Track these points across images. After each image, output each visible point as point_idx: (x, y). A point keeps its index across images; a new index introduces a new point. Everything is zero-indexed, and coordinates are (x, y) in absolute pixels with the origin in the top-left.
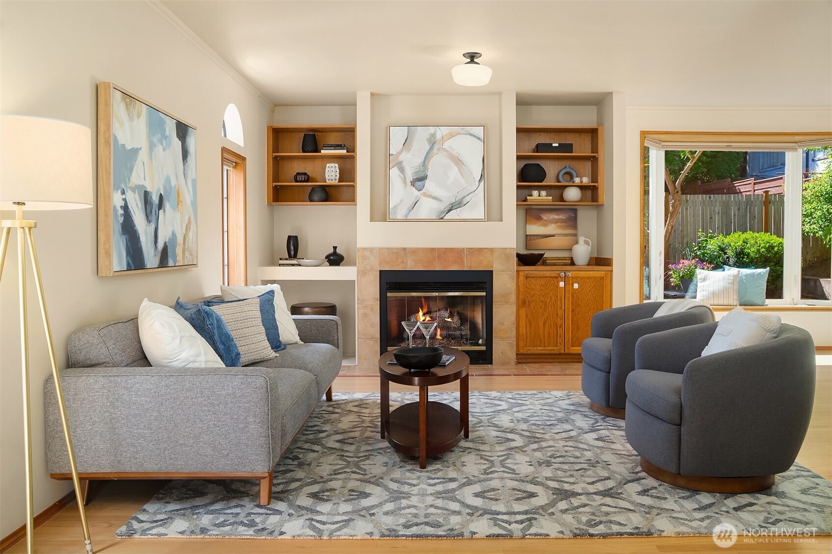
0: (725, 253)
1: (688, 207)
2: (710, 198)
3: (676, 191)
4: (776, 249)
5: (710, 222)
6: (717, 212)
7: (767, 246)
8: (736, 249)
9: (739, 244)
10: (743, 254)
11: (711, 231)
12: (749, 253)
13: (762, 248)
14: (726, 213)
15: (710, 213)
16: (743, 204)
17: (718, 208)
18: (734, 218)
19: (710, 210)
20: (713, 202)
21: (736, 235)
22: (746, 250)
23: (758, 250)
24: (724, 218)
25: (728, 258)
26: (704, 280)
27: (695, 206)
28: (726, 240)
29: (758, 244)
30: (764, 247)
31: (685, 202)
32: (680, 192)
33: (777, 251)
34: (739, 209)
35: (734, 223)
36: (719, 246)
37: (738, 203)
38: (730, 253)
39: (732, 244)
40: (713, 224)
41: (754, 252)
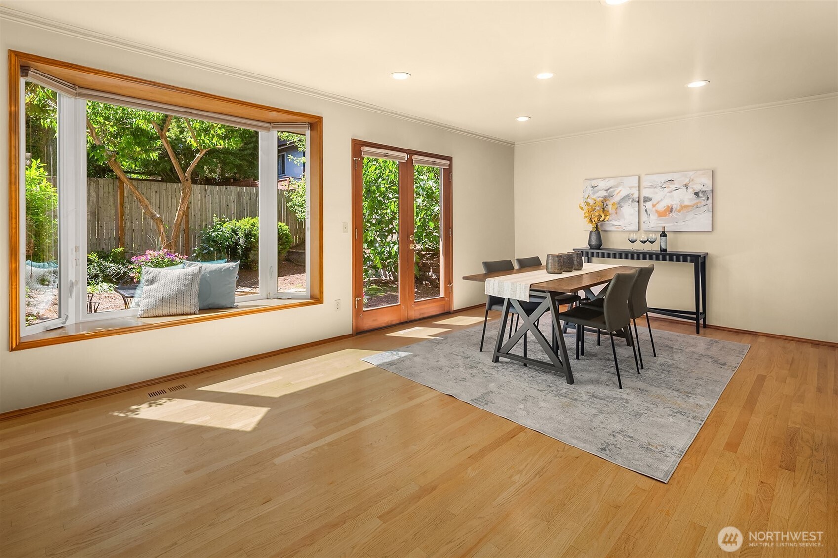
0: (237, 235)
1: (207, 196)
2: (226, 189)
3: (185, 179)
5: (227, 209)
6: (232, 200)
8: (245, 231)
9: (248, 227)
10: (251, 235)
11: (224, 216)
12: (255, 235)
14: (239, 201)
15: (226, 201)
16: (254, 196)
17: (233, 197)
18: (247, 206)
19: (227, 198)
20: (229, 193)
21: (246, 220)
22: (253, 232)
24: (239, 205)
25: (239, 238)
26: (151, 282)
27: (213, 194)
28: (238, 224)
31: (204, 191)
32: (190, 181)
34: (250, 199)
35: (247, 210)
36: (232, 229)
37: (249, 194)
38: (240, 234)
39: (242, 227)
40: (229, 210)
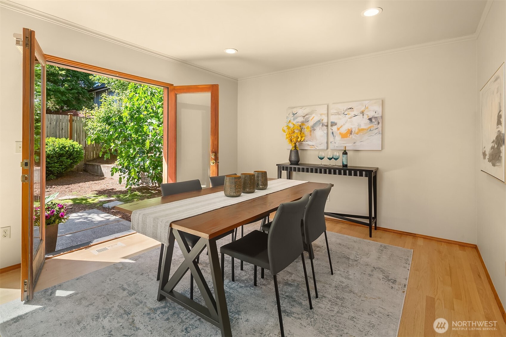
4: (67, 148)
7: (61, 147)
13: (57, 148)
23: (54, 149)
29: (55, 145)
30: (59, 148)
33: (68, 150)
41: (50, 150)
